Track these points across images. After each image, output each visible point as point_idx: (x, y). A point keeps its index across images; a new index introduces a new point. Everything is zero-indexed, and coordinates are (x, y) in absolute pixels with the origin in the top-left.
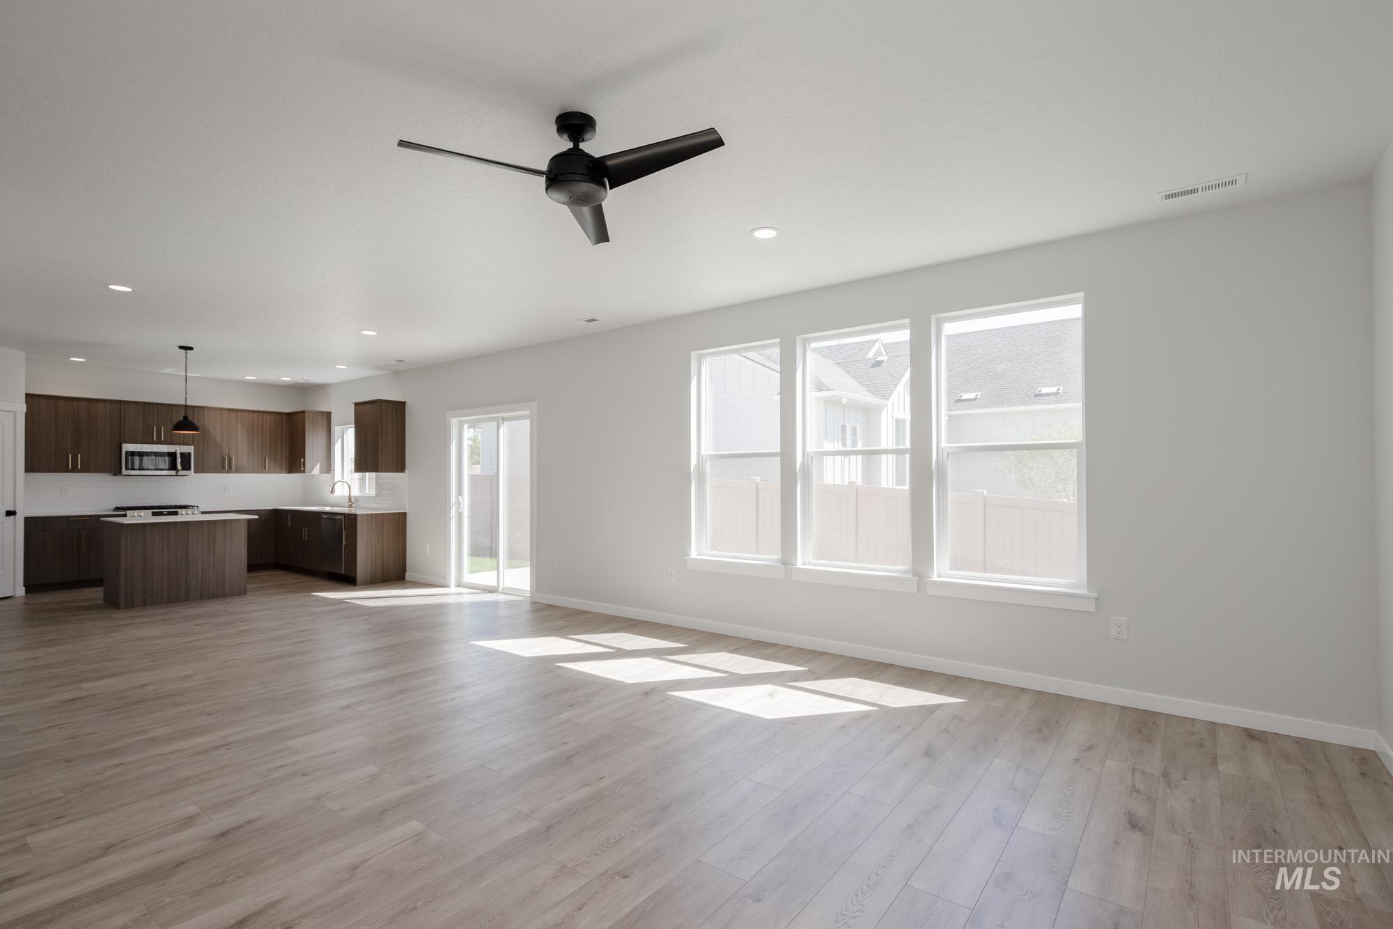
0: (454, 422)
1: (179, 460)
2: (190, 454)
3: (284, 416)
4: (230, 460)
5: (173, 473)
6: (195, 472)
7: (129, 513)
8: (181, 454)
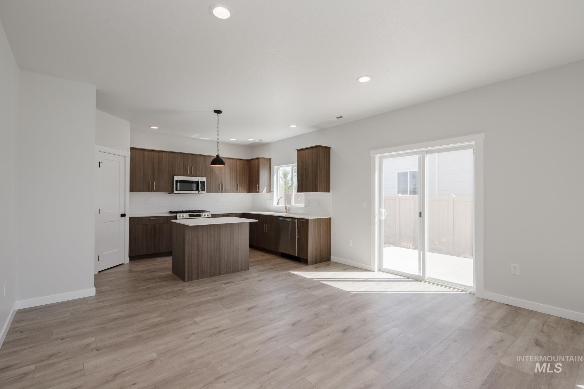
0: (377, 156)
1: (200, 185)
2: (204, 182)
3: (246, 161)
4: (222, 185)
5: (197, 192)
6: (207, 192)
7: (178, 215)
8: (201, 182)
